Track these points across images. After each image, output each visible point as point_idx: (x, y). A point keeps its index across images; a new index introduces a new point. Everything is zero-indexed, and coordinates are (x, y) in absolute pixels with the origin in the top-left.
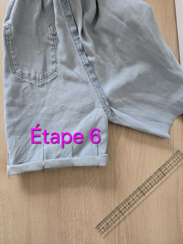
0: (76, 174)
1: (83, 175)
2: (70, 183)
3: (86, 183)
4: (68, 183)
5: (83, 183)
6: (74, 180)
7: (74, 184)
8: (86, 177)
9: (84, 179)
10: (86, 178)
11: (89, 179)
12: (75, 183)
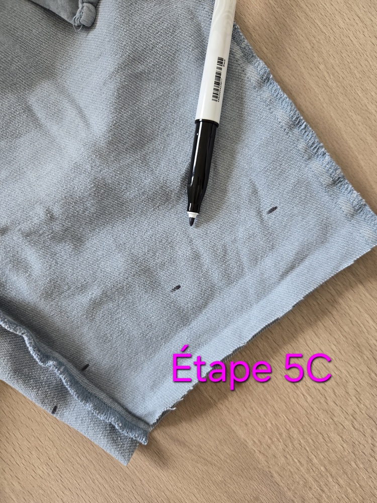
0: (325, 454)
1: (345, 445)
2: (325, 489)
3: (371, 459)
4: (318, 496)
5: (361, 466)
6: (331, 475)
7: (337, 486)
8: (357, 443)
9: (357, 453)
10: (362, 447)
11: (370, 441)
12: (339, 479)
